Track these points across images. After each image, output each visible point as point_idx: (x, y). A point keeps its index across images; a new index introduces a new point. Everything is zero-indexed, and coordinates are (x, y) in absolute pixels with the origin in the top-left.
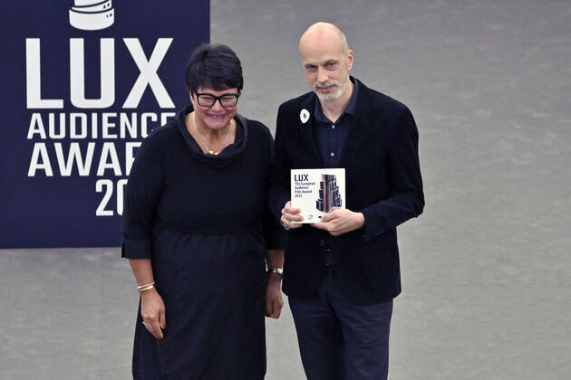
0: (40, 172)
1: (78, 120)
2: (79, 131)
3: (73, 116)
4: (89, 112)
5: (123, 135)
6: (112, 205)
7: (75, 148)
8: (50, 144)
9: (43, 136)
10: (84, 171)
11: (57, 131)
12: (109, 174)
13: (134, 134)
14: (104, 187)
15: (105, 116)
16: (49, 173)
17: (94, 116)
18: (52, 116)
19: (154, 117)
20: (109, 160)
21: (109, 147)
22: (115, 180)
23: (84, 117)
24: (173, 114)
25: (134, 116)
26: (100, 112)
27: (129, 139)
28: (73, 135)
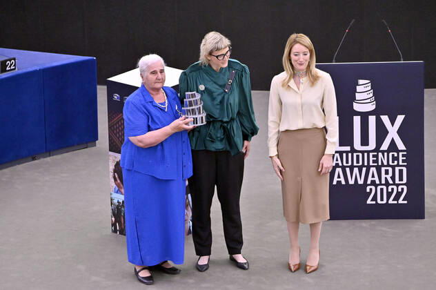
0: (339, 182)
1: (358, 156)
2: (358, 162)
3: (355, 154)
4: (363, 152)
5: (380, 164)
6: (375, 198)
7: (356, 170)
8: (344, 168)
9: (340, 165)
10: (361, 182)
11: (347, 162)
12: (373, 183)
13: (385, 163)
14: (371, 189)
15: (371, 154)
16: (343, 183)
17: (366, 154)
18: (344, 155)
19: (396, 155)
20: (373, 176)
21: (373, 170)
22: (376, 186)
23: (360, 155)
24: (405, 153)
25: (386, 154)
26: (368, 152)
27: (383, 165)
28: (355, 164)
